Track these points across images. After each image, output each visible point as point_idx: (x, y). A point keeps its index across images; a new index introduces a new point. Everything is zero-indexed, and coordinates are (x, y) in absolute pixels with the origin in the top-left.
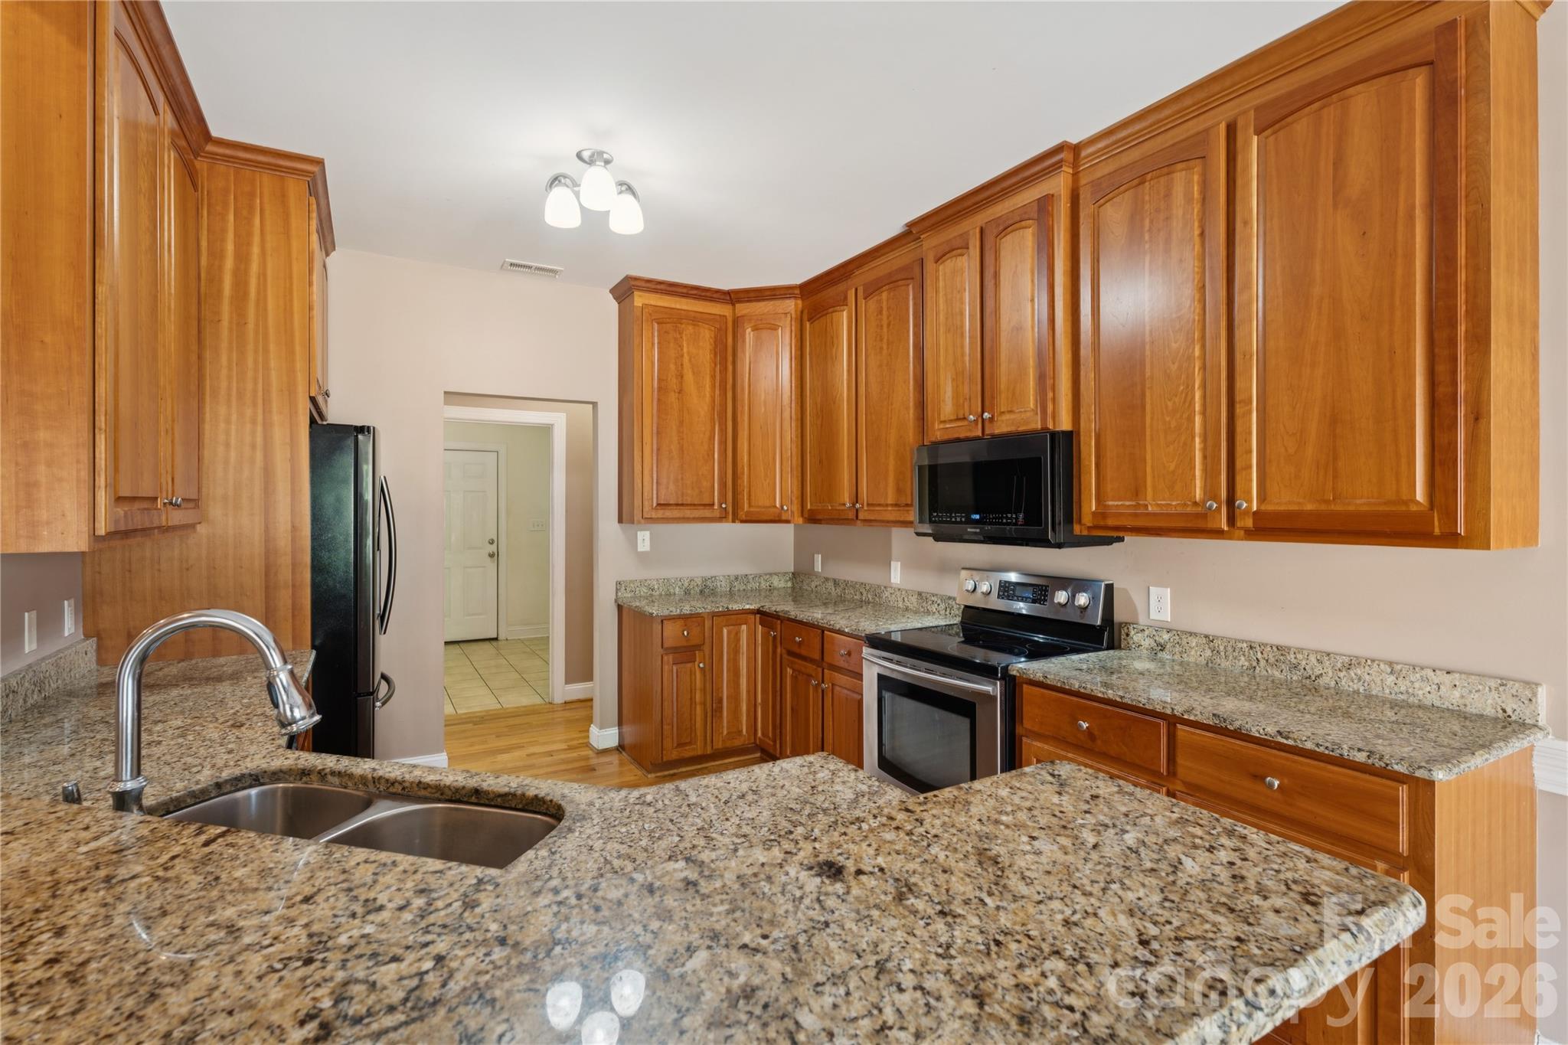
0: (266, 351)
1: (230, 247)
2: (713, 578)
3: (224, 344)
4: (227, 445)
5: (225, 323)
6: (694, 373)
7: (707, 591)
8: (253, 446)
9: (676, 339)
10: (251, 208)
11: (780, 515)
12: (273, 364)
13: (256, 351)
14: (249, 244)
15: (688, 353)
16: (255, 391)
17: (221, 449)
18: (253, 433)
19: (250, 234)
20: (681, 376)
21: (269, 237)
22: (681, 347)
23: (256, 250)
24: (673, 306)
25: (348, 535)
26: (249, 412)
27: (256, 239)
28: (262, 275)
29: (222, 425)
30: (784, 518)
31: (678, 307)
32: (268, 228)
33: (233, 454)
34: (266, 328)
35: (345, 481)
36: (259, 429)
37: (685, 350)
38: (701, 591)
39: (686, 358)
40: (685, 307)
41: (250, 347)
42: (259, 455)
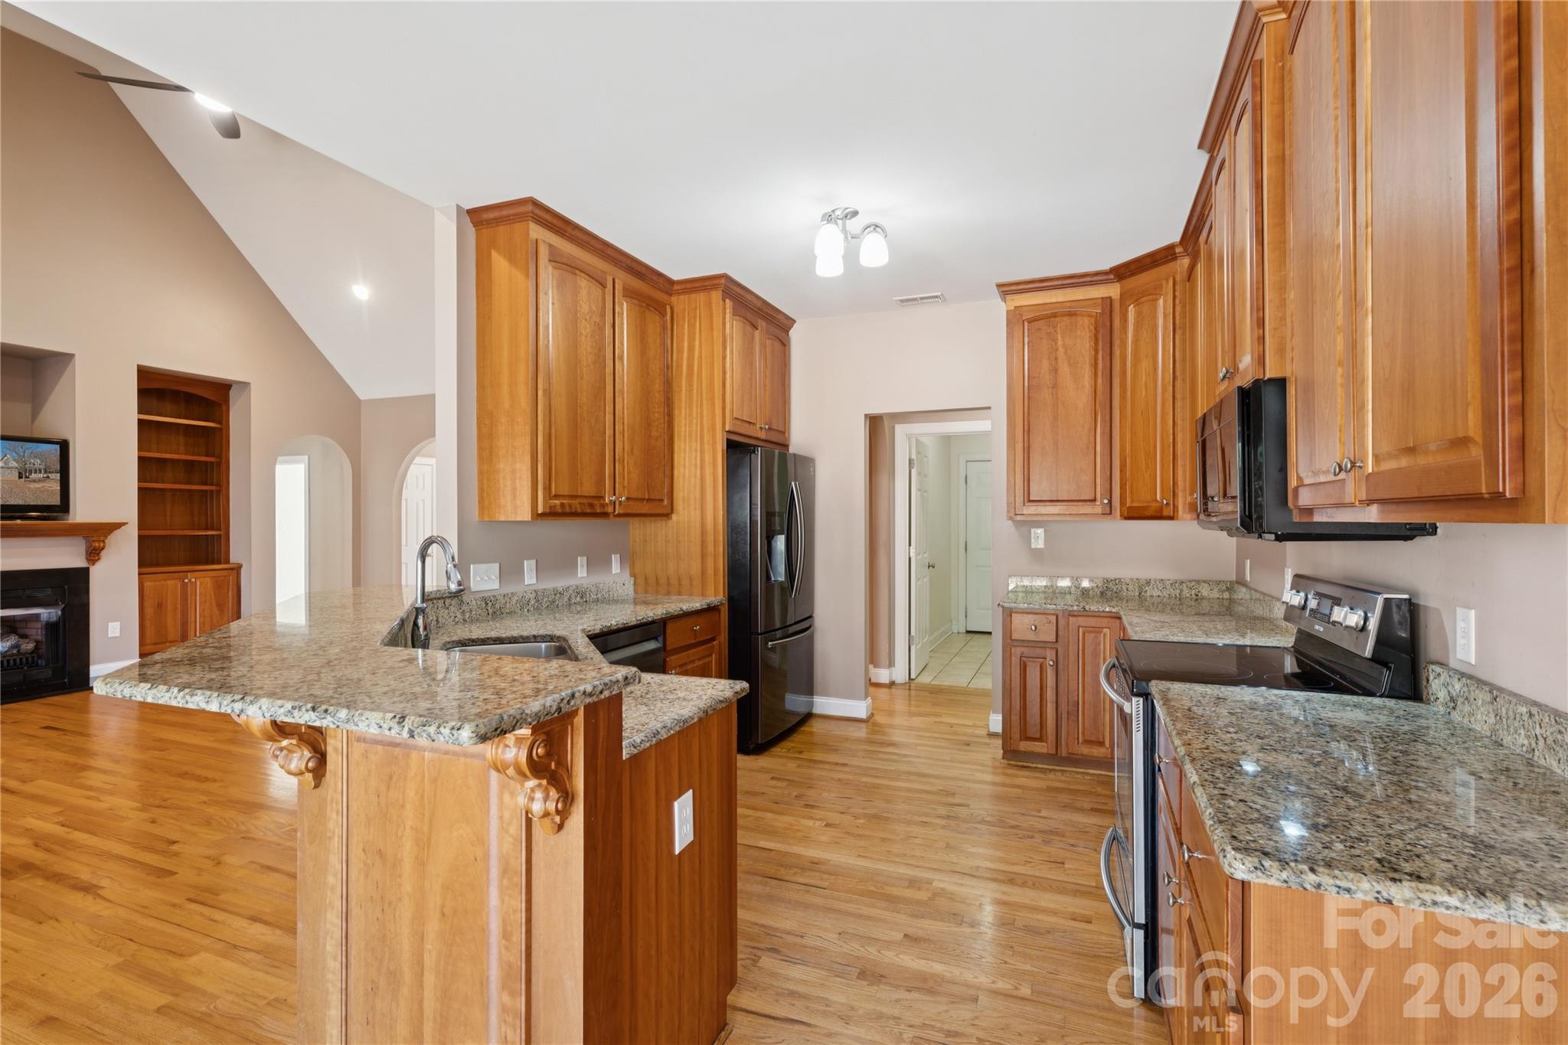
0: (702, 405)
1: (686, 344)
2: (1118, 581)
3: (683, 405)
4: (684, 466)
5: (683, 392)
6: (1070, 365)
7: (1109, 593)
8: (696, 466)
9: (1049, 334)
10: (695, 317)
11: (1161, 509)
12: (705, 413)
13: (697, 406)
14: (694, 340)
15: (1064, 345)
16: (697, 430)
17: (682, 469)
18: (696, 458)
19: (694, 333)
20: (1055, 371)
21: (703, 334)
22: (1055, 341)
23: (697, 343)
24: (1048, 301)
25: (746, 524)
26: (694, 444)
27: (697, 336)
28: (700, 357)
29: (682, 455)
30: (1165, 513)
31: (1054, 300)
32: (703, 328)
33: (687, 471)
34: (702, 390)
35: (745, 486)
36: (699, 454)
37: (1060, 343)
38: (1102, 593)
39: (1061, 350)
40: (1061, 299)
41: (694, 405)
42: (698, 471)
